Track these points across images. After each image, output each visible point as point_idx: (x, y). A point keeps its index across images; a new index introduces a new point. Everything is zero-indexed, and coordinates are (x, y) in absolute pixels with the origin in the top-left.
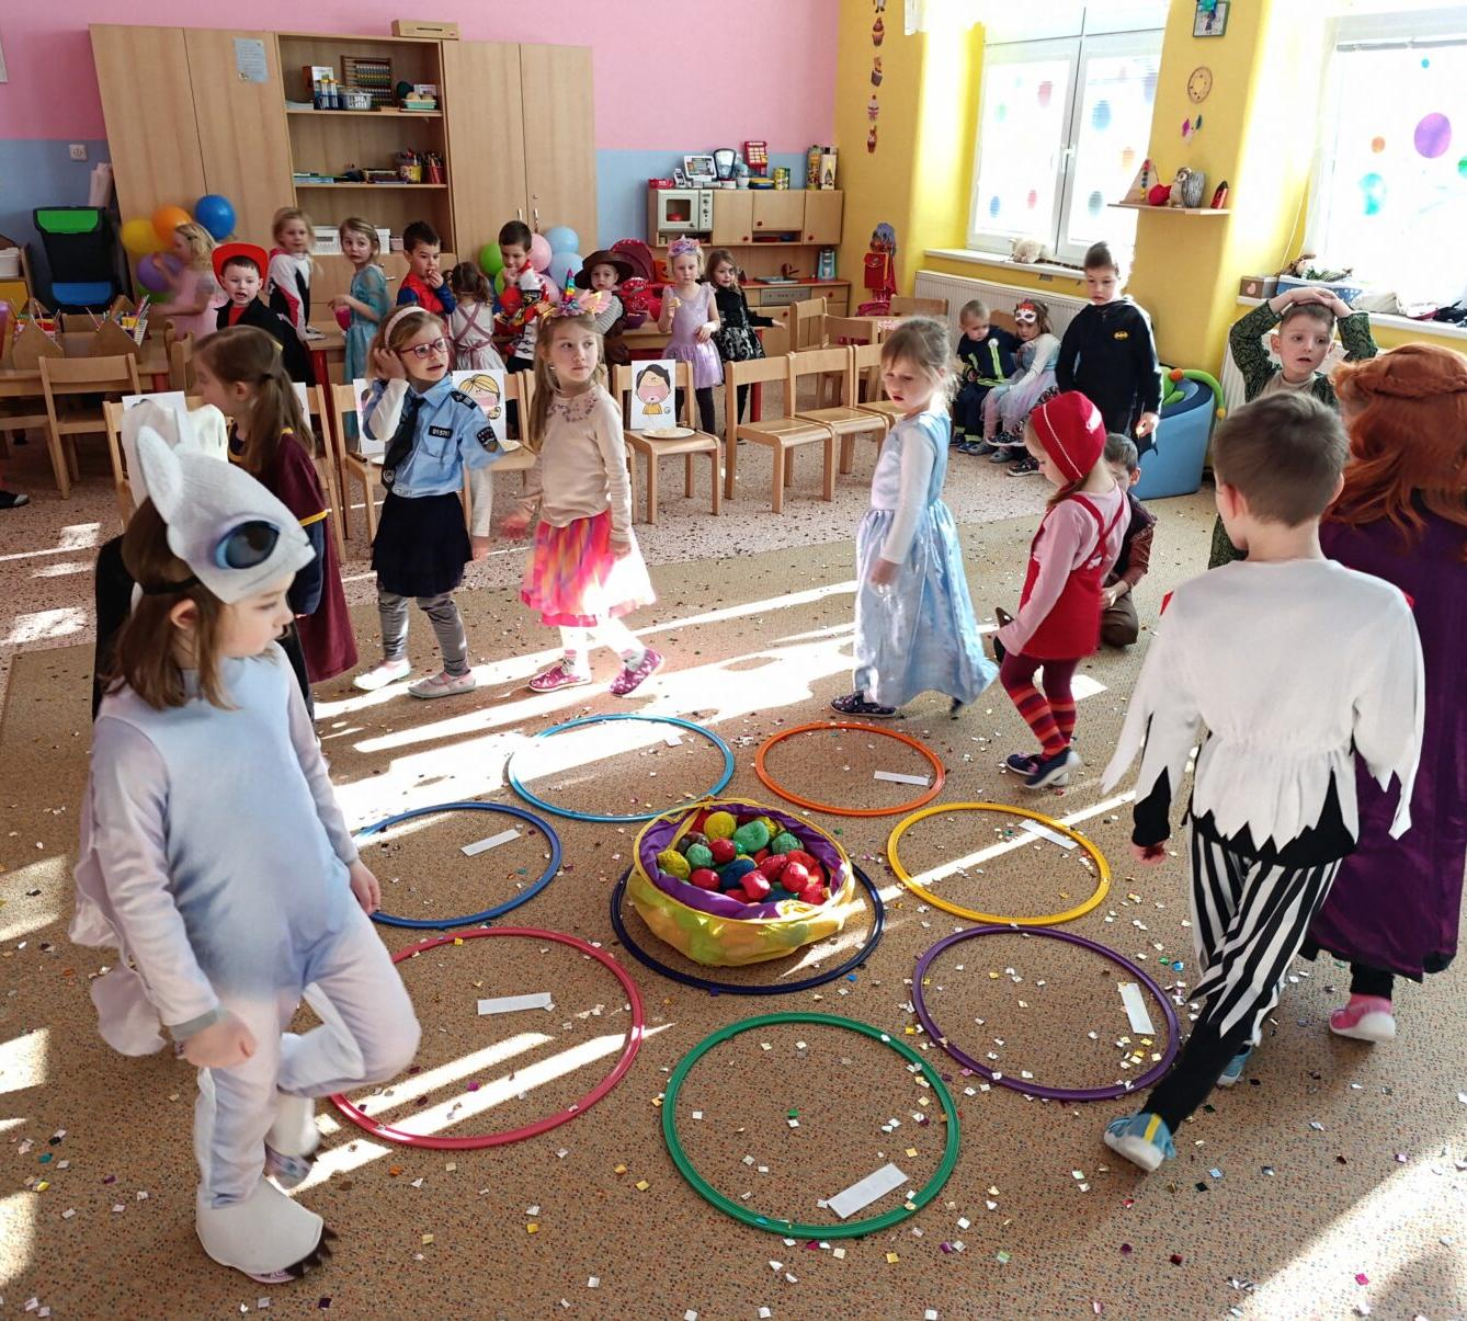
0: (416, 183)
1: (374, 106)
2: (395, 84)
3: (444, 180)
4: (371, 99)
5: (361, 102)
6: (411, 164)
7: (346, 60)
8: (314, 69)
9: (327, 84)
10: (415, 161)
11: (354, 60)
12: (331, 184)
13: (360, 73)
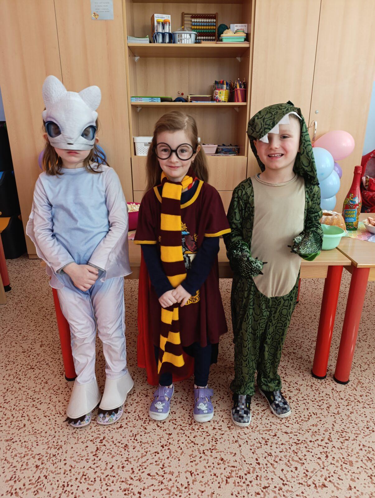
0: (225, 102)
1: (197, 41)
2: (219, 24)
3: (245, 99)
4: (195, 35)
5: (186, 38)
6: (222, 88)
7: (185, 16)
8: (156, 15)
9: (164, 24)
10: (225, 86)
11: (191, 16)
12: (158, 102)
13: (194, 25)
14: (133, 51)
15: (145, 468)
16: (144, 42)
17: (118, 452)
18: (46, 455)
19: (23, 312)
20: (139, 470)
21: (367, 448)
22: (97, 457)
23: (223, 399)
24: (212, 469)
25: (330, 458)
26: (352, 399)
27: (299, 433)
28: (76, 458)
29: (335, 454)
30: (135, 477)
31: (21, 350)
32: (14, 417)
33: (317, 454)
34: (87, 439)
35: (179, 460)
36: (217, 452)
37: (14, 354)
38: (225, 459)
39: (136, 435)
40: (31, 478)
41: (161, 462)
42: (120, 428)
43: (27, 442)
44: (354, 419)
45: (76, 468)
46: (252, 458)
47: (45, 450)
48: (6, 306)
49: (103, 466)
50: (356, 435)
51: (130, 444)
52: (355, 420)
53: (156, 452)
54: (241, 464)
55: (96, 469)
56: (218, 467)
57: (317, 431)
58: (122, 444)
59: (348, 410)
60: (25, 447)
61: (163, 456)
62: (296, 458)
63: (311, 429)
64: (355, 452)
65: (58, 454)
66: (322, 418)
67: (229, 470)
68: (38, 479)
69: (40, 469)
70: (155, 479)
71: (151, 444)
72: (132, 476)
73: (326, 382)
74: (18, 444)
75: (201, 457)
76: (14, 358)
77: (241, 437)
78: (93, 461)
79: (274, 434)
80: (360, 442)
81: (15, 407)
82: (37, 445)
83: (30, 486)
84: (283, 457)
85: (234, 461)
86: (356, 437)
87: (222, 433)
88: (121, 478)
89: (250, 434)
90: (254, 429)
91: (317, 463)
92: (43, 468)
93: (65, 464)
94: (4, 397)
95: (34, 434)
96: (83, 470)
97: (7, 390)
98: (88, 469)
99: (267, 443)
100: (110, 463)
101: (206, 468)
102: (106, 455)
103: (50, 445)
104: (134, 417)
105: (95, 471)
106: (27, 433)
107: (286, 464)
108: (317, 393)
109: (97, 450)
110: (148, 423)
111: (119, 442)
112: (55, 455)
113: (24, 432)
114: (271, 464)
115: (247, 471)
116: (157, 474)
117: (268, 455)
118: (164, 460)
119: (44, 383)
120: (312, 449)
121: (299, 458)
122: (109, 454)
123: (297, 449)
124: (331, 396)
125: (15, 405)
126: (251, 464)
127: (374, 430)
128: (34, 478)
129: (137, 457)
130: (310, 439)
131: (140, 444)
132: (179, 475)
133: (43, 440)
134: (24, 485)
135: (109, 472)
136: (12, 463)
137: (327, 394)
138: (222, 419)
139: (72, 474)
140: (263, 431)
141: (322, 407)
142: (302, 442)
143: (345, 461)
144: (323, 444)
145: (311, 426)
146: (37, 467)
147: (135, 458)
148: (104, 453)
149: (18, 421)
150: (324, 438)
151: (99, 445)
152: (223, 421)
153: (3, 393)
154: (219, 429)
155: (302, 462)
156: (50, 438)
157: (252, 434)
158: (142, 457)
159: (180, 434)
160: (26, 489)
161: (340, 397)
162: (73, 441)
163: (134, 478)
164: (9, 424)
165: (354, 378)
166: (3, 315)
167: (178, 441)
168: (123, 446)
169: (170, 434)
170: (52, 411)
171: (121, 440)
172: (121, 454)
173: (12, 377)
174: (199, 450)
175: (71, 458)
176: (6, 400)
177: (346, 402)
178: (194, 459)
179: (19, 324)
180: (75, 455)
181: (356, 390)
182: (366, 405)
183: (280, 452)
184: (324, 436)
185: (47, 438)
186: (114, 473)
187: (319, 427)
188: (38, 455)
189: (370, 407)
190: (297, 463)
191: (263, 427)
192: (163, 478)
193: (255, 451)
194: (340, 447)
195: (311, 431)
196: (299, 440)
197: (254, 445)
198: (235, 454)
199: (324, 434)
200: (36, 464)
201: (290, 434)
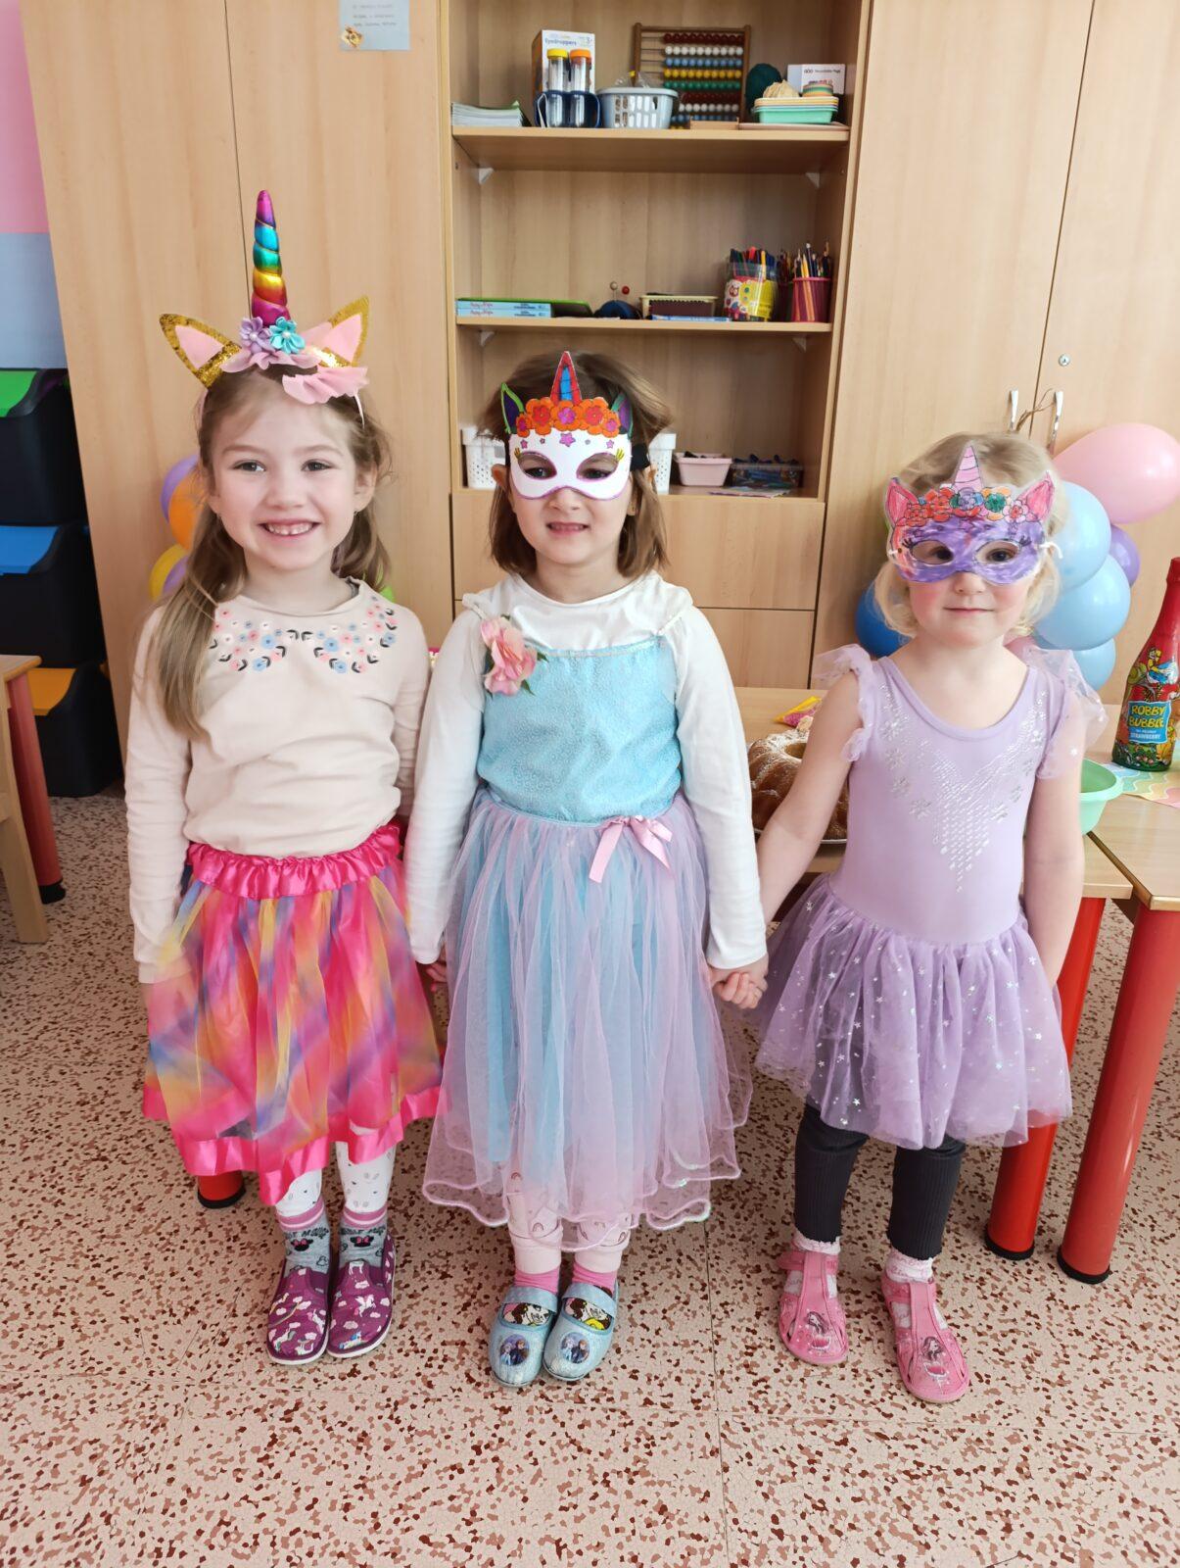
0: (761, 319)
1: (678, 120)
2: (752, 66)
3: (825, 314)
4: (671, 101)
5: (643, 112)
6: (753, 275)
7: (644, 35)
8: (546, 34)
9: (569, 65)
10: (763, 268)
11: (663, 35)
12: (544, 318)
13: (673, 67)
14: (469, 151)
15: (416, 1517)
16: (506, 123)
17: (336, 1457)
18: (116, 1446)
19: (91, 973)
20: (397, 1521)
21: (1145, 1512)
22: (271, 1466)
23: (686, 1303)
24: (628, 1539)
25: (1018, 1534)
26: (1113, 1335)
27: (924, 1441)
28: (206, 1464)
29: (1036, 1520)
30: (380, 1542)
31: (73, 1095)
32: (31, 1313)
33: (974, 1518)
34: (245, 1404)
35: (525, 1500)
36: (648, 1484)
37: (53, 1108)
38: (671, 1509)
39: (396, 1403)
40: (62, 1518)
41: (467, 1500)
42: (349, 1375)
43: (64, 1398)
44: (1114, 1408)
45: (202, 1497)
46: (761, 1512)
47: (113, 1430)
48: (44, 949)
49: (286, 1497)
50: (1114, 1463)
51: (377, 1434)
52: (1116, 1409)
53: (453, 1468)
54: (721, 1530)
55: (264, 1507)
56: (648, 1532)
57: (984, 1438)
58: (351, 1430)
59: (1096, 1372)
60: (55, 1415)
61: (476, 1480)
62: (905, 1526)
63: (963, 1431)
64: (1104, 1520)
65: (152, 1445)
66: (1006, 1395)
67: (680, 1545)
68: (84, 1524)
69: (92, 1491)
70: (442, 1555)
71: (441, 1437)
72: (373, 1540)
73: (1029, 1272)
74: (34, 1404)
75: (596, 1495)
76: (52, 1121)
77: (731, 1437)
78: (254, 1478)
79: (839, 1438)
80: (1126, 1487)
81: (37, 1280)
82: (92, 1411)
83: (57, 1544)
84: (861, 1516)
85: (700, 1519)
86: (1114, 1468)
87: (673, 1418)
88: (337, 1543)
89: (762, 1430)
90: (776, 1413)
91: (973, 1547)
92: (102, 1488)
93: (171, 1480)
94: (8, 1245)
95: (84, 1375)
96: (223, 1505)
97: (21, 1222)
98: (237, 1505)
99: (815, 1466)
100: (307, 1489)
101: (608, 1535)
102: (297, 1461)
103: (132, 1416)
104: (397, 1342)
105: (259, 1512)
106: (64, 1369)
107: (869, 1543)
108: (998, 1306)
109: (270, 1445)
110: (440, 1367)
111: (344, 1424)
112: (143, 1448)
113: (57, 1365)
114: (821, 1539)
115: (738, 1555)
116: (452, 1540)
117: (814, 1507)
118: (478, 1494)
119: (134, 1209)
120: (962, 1499)
121: (916, 1527)
122: (307, 1460)
123: (911, 1493)
124: (1043, 1321)
125: (37, 1275)
126: (755, 1533)
127: (1175, 1448)
128: (72, 1518)
129: (393, 1476)
130: (958, 1463)
131: (406, 1433)
132: (520, 1548)
133: (111, 1396)
134: (39, 1539)
135: (301, 1519)
136: (11, 1463)
137: (1028, 1313)
138: (676, 1372)
139: (187, 1517)
140: (807, 1424)
141: (1008, 1357)
142: (930, 1473)
143: (1067, 1548)
144: (1000, 1483)
145: (965, 1418)
146: (84, 1481)
147: (386, 1480)
148: (293, 1454)
149: (44, 1328)
150: (1005, 1463)
151: (279, 1425)
152: (678, 1379)
153: (7, 1231)
154: (664, 1406)
155: (922, 1539)
156: (133, 1390)
157: (767, 1430)
158: (409, 1479)
159: (536, 1412)
160: (42, 1554)
161: (1073, 1327)
162: (201, 1406)
163: (376, 1546)
164: (14, 1336)
165: (1127, 1263)
166: (31, 979)
167: (529, 1435)
168: (354, 1436)
169: (505, 1410)
170: (148, 1302)
171: (350, 1418)
172: (344, 1462)
173: (38, 1182)
174: (591, 1470)
175: (190, 1461)
176: (13, 1255)
177: (1093, 1345)
178: (573, 1500)
179: (76, 1011)
180: (204, 1453)
181: (1130, 1307)
182: (1157, 1362)
183: (855, 1500)
184: (1004, 1457)
185: (123, 1390)
186: (317, 1522)
187: (991, 1424)
188: (91, 1443)
189: (1170, 1369)
190: (905, 1542)
191: (807, 1411)
192: (468, 1555)
193: (772, 1491)
194: (1056, 1498)
195: (962, 1437)
196: (920, 1465)
197: (770, 1468)
198: (707, 1494)
199: (1005, 1450)
200: (81, 1472)
201: (891, 1443)
